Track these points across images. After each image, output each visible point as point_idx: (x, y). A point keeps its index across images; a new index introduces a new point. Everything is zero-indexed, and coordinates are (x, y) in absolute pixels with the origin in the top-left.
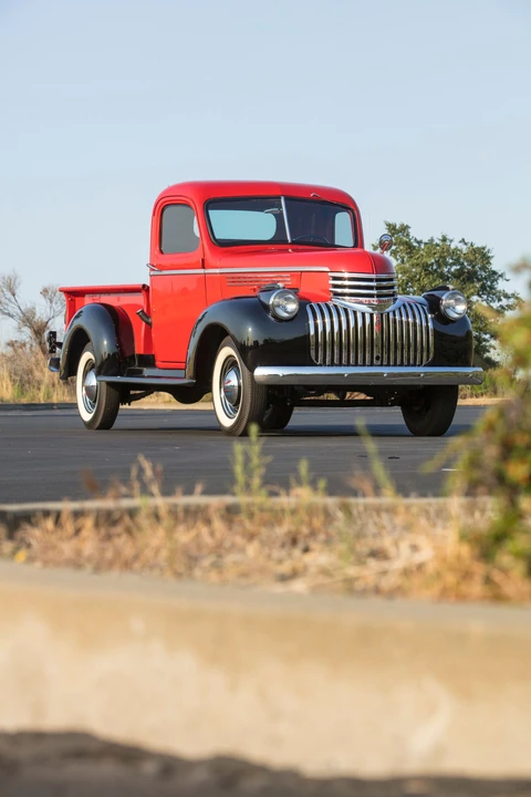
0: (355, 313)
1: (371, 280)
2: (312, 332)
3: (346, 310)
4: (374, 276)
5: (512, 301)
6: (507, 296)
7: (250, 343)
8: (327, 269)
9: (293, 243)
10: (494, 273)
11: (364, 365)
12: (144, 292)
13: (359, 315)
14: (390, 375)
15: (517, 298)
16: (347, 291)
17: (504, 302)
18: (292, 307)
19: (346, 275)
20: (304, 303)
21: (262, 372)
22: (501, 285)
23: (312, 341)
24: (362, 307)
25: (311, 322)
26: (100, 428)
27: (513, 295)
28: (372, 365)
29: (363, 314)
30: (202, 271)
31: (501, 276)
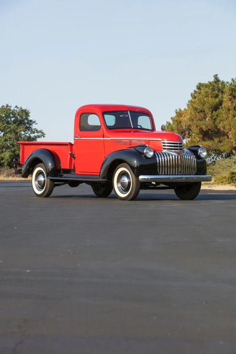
0: (172, 155)
1: (177, 144)
2: (158, 161)
3: (169, 154)
4: (178, 142)
5: (40, 134)
6: (37, 132)
7: (136, 166)
8: (160, 139)
9: (134, 128)
10: (31, 121)
11: (175, 175)
12: (69, 145)
13: (173, 156)
14: (186, 178)
15: (42, 133)
16: (166, 147)
17: (36, 134)
18: (151, 154)
19: (166, 142)
20: (155, 152)
21: (141, 177)
22: (34, 126)
23: (158, 165)
24: (174, 154)
25: (157, 159)
26: (46, 197)
27: (40, 131)
28: (178, 175)
29: (175, 156)
30: (103, 139)
31: (34, 122)
